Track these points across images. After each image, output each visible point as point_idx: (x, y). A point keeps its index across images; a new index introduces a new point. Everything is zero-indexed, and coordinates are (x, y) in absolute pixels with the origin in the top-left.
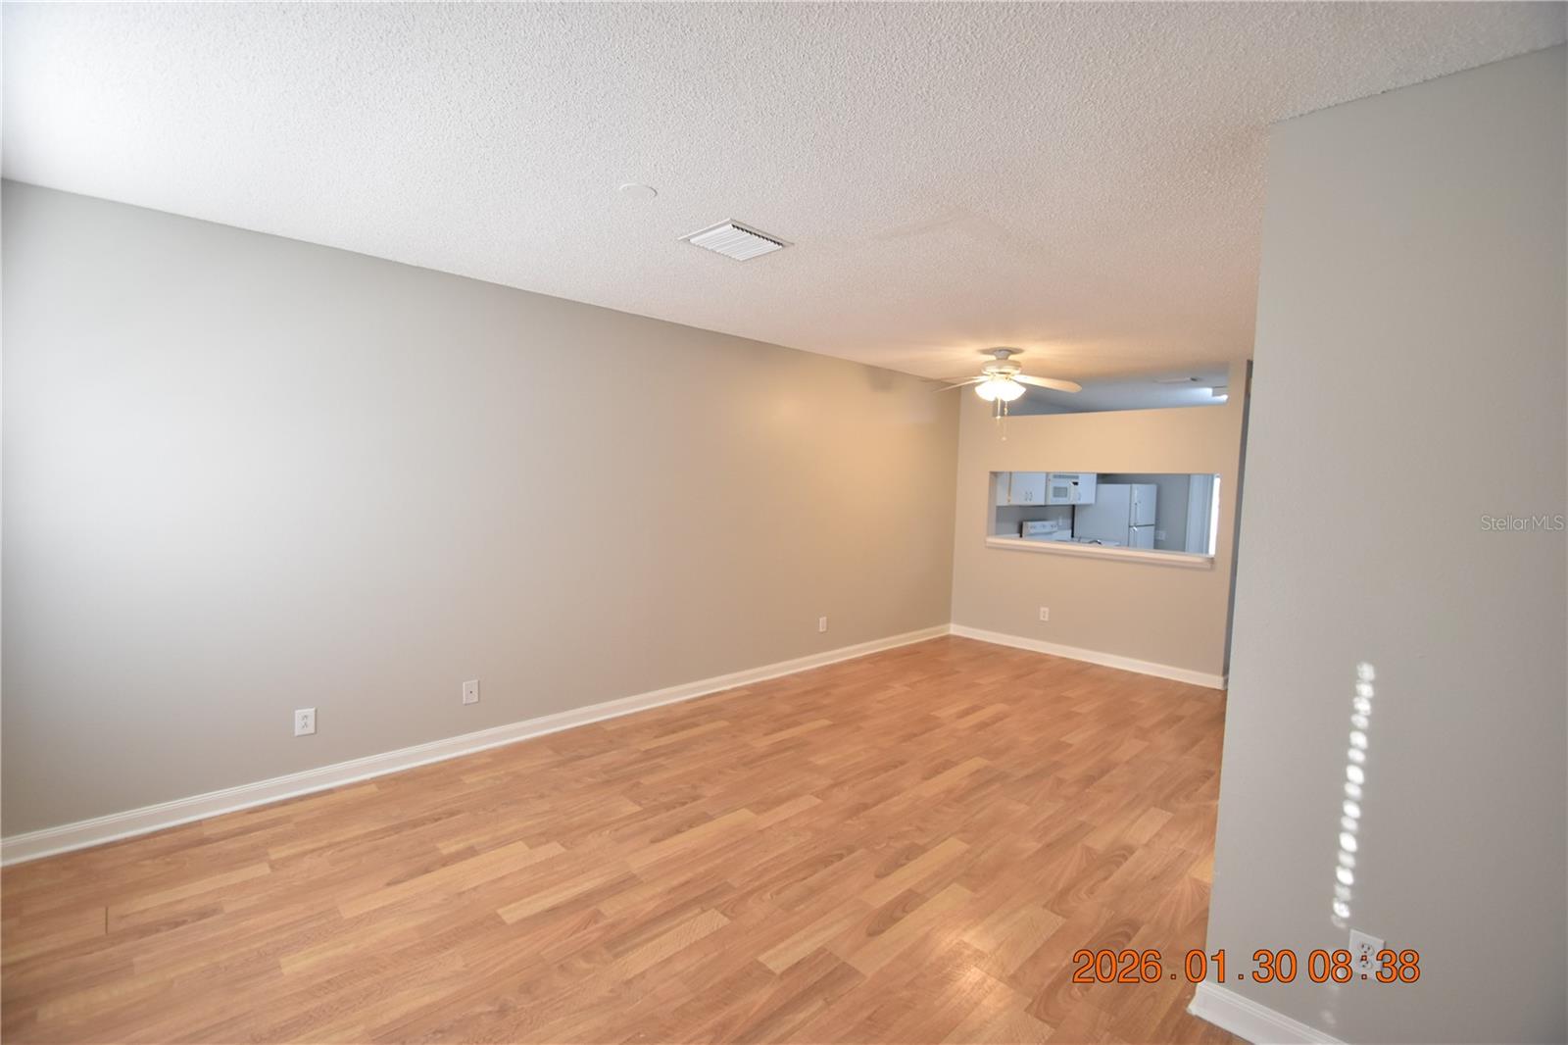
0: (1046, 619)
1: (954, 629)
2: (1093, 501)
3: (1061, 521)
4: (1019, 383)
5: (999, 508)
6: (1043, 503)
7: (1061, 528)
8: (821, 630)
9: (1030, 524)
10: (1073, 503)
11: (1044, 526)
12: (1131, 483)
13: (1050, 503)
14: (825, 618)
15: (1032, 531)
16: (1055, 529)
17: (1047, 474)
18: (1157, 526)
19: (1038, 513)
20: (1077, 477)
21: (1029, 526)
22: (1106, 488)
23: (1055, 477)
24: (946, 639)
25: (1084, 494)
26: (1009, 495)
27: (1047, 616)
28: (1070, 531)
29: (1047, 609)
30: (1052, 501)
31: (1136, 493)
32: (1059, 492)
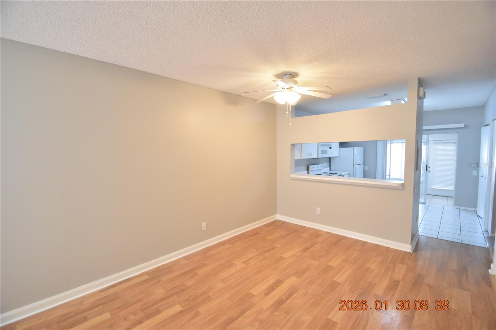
0: (319, 213)
1: (279, 217)
2: (338, 155)
3: (325, 164)
4: (298, 93)
5: (296, 160)
6: (317, 158)
7: (325, 167)
8: (203, 229)
9: (312, 166)
10: (330, 156)
11: (318, 167)
12: (353, 147)
13: (320, 157)
14: (205, 223)
15: (313, 169)
16: (323, 168)
17: (318, 144)
18: (364, 164)
19: (315, 161)
20: (331, 145)
21: (311, 167)
22: (343, 149)
23: (322, 145)
24: (275, 222)
25: (334, 152)
26: (301, 154)
27: (320, 211)
28: (329, 168)
29: (319, 209)
30: (321, 156)
31: (355, 151)
32: (323, 152)
